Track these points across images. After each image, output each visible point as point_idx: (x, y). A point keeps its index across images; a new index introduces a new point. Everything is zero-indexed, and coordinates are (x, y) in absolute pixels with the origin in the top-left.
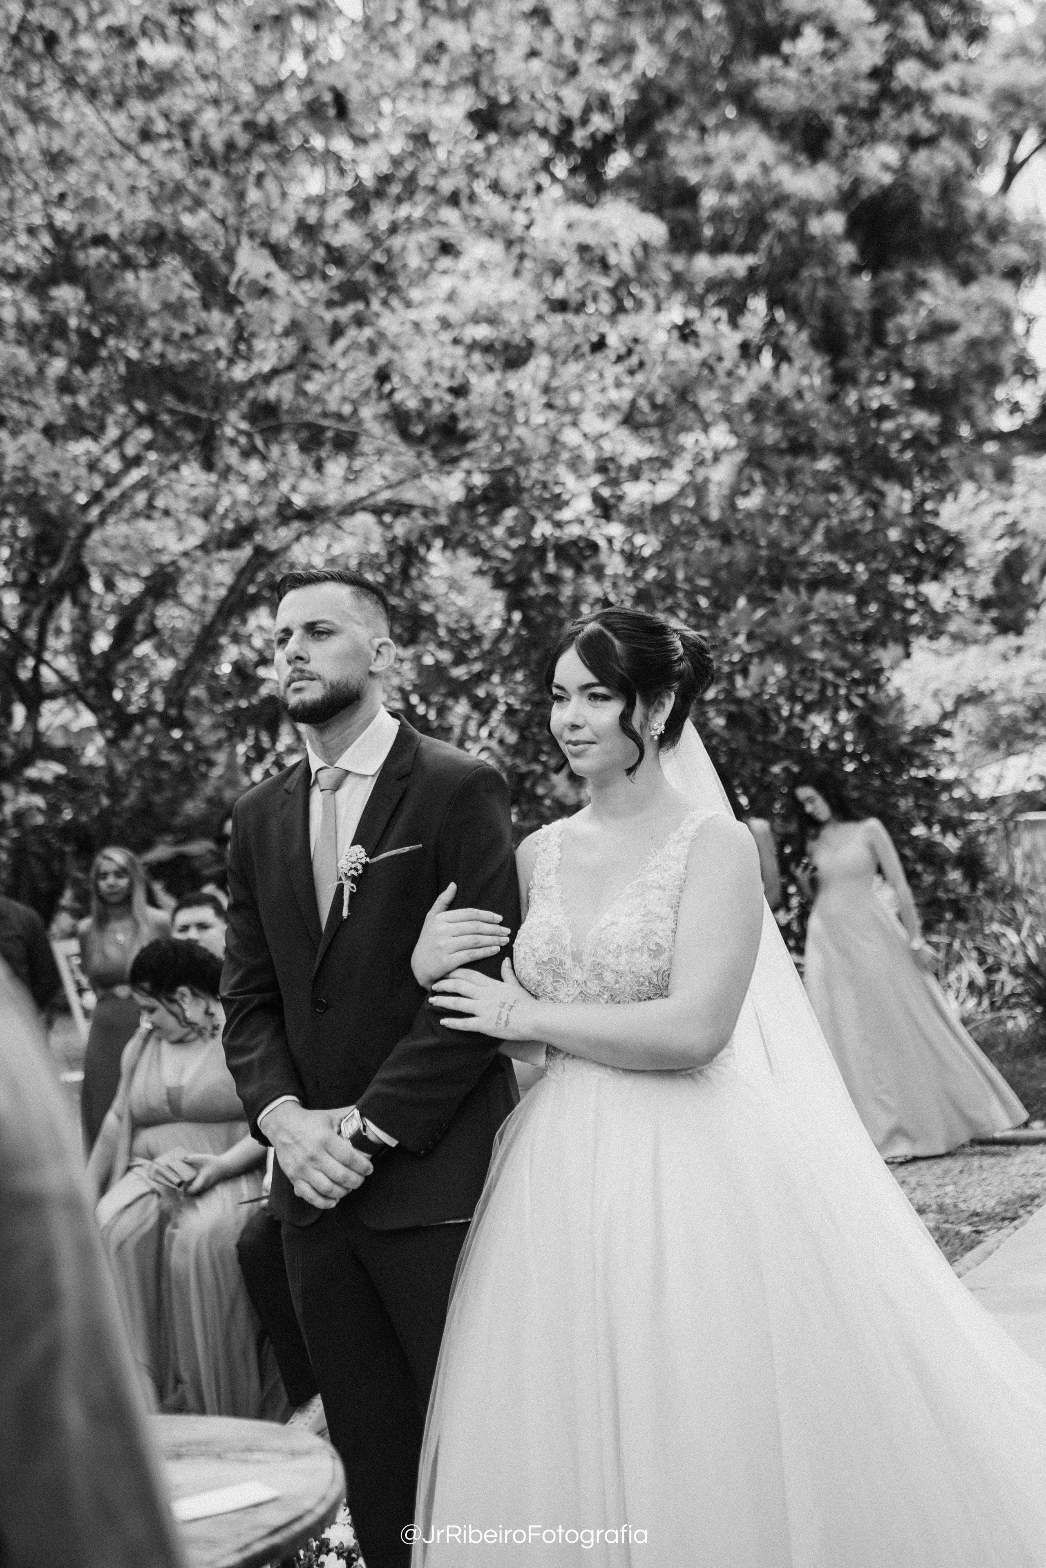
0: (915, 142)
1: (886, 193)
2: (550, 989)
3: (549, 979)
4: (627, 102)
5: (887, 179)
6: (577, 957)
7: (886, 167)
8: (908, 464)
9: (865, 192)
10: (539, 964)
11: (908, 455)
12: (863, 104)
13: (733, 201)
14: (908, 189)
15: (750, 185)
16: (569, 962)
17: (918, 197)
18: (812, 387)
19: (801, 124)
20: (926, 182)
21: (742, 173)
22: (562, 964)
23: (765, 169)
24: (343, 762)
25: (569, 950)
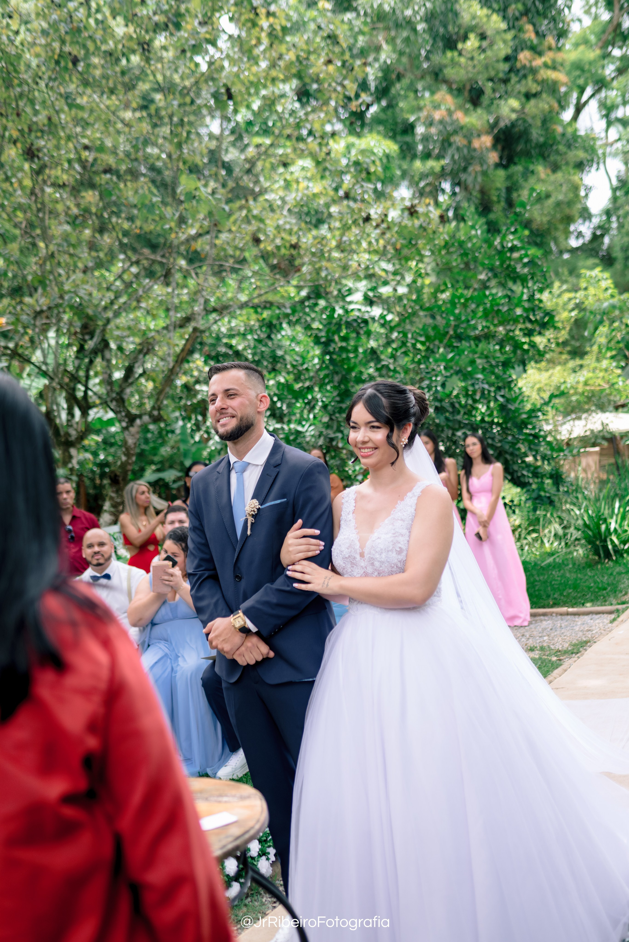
0: (528, 96)
1: (513, 125)
2: (350, 570)
3: (349, 566)
4: (376, 78)
5: (514, 116)
6: (362, 555)
7: (513, 110)
8: (526, 275)
9: (502, 124)
10: (345, 558)
11: (526, 270)
12: (501, 75)
13: (433, 130)
14: (525, 121)
15: (441, 122)
16: (358, 557)
17: (530, 125)
18: (476, 236)
19: (468, 87)
20: (534, 117)
21: (437, 115)
22: (355, 558)
23: (450, 112)
24: (246, 459)
25: (358, 551)
